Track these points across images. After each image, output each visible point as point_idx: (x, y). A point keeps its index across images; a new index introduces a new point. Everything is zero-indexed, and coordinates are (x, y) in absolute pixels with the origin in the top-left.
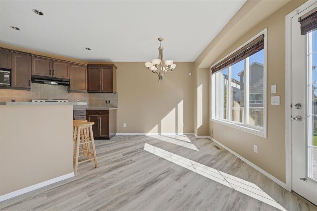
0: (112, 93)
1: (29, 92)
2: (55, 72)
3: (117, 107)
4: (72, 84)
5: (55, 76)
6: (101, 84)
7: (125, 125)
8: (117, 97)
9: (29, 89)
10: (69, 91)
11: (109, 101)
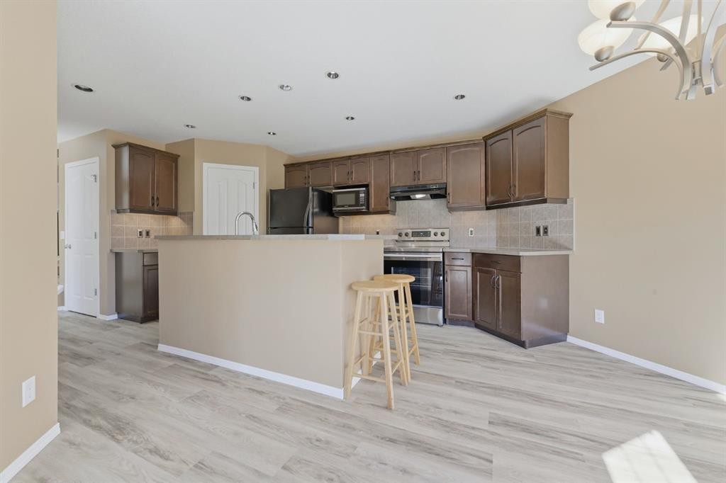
0: (545, 201)
1: (394, 217)
2: (421, 174)
3: (571, 249)
4: (451, 194)
5: (422, 182)
6: (514, 180)
7: (600, 317)
8: (570, 214)
9: (394, 213)
10: (451, 210)
11: (546, 229)
